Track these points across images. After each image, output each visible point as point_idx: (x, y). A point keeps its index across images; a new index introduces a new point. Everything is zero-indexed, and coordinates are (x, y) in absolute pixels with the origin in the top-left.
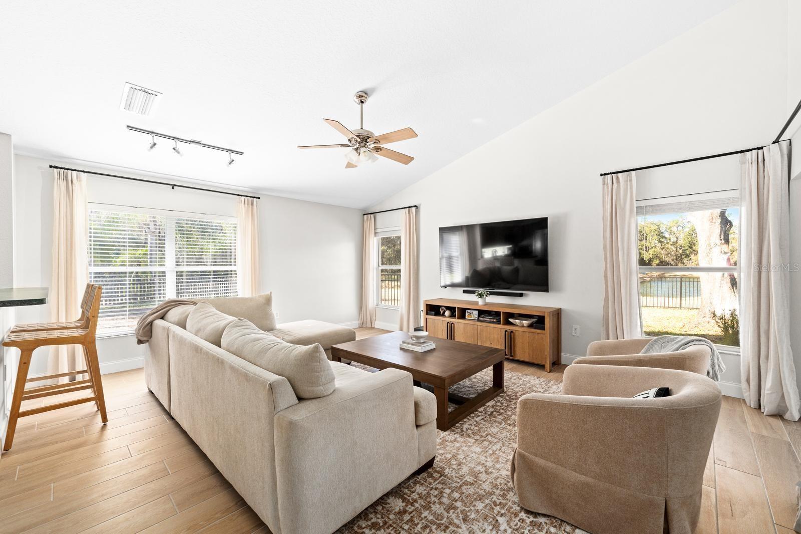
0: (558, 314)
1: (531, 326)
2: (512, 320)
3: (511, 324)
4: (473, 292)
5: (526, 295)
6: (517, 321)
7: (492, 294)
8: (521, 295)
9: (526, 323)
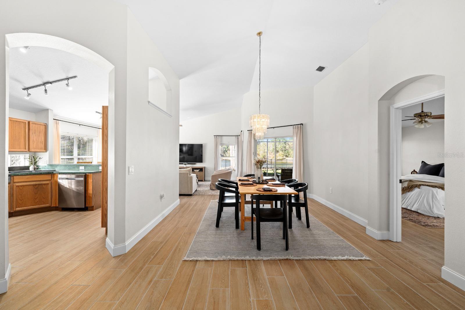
0: (205, 168)
1: (199, 171)
2: (194, 170)
3: (194, 171)
4: (183, 164)
5: (197, 164)
6: (196, 170)
7: (188, 164)
8: (195, 164)
9: (198, 170)
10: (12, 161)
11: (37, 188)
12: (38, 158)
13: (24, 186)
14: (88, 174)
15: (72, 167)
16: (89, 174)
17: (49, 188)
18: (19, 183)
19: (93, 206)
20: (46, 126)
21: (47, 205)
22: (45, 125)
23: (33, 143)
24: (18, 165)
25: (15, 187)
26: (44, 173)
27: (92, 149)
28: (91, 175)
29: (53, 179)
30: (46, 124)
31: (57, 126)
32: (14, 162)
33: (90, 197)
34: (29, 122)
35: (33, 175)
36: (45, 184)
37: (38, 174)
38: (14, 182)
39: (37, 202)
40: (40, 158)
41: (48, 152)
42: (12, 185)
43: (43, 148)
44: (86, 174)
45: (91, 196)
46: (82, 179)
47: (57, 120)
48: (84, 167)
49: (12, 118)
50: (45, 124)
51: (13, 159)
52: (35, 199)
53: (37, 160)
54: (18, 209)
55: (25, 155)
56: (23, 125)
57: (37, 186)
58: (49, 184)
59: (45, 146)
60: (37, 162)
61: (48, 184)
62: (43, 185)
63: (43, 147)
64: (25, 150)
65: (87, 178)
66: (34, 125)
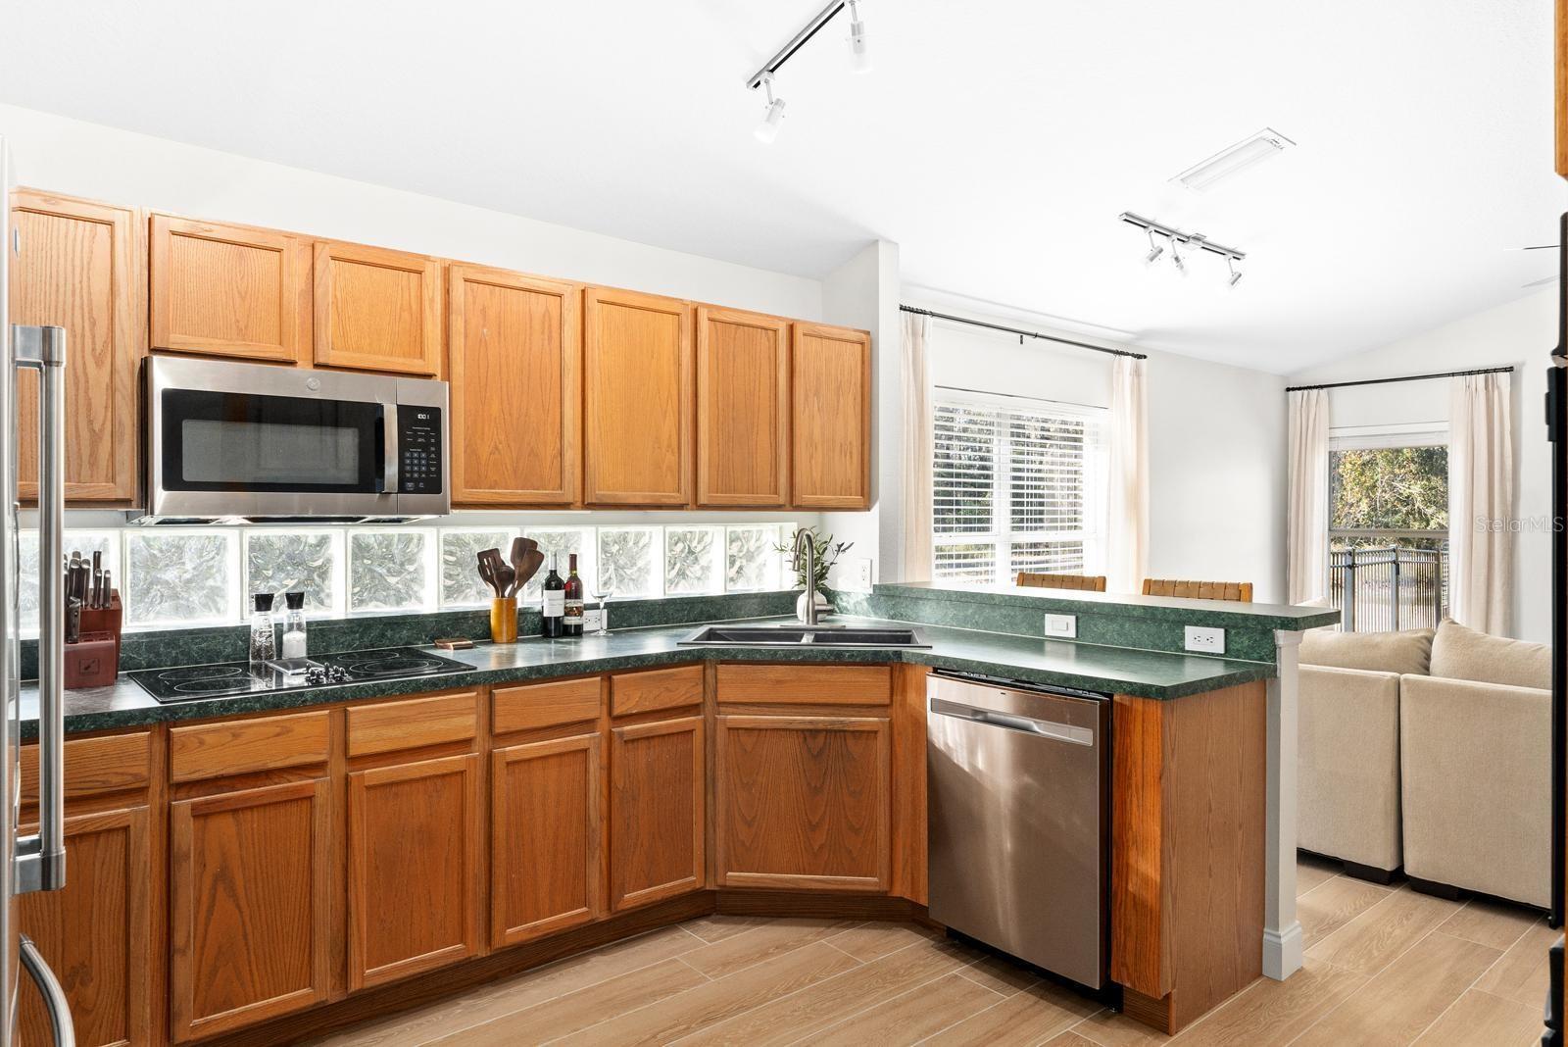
10: (732, 563)
11: (821, 751)
12: (833, 546)
13: (760, 730)
14: (1126, 700)
15: (997, 614)
16: (1138, 704)
17: (880, 765)
18: (741, 709)
19: (1168, 997)
20: (866, 346)
21: (870, 882)
22: (862, 344)
23: (811, 457)
24: (754, 588)
25: (721, 736)
26: (852, 654)
27: (1075, 488)
28: (1154, 708)
29: (897, 698)
30: (868, 333)
31: (915, 345)
32: (741, 568)
33: (1139, 904)
34: (791, 328)
35: (803, 663)
36: (858, 734)
37: (824, 663)
38: (719, 704)
39: (821, 847)
40: (840, 546)
41: (876, 509)
42: (710, 719)
43: (853, 484)
44: (1110, 696)
45: (1150, 897)
46: (1084, 737)
47: (917, 312)
48: (1073, 618)
49: (719, 308)
50: (864, 336)
51: (734, 549)
52: (814, 828)
53: (828, 558)
54: (736, 877)
55: (781, 528)
56: (763, 341)
57: (821, 739)
58: (880, 735)
59: (863, 472)
60: (828, 568)
61: (876, 732)
62: (850, 742)
63: (855, 484)
64: (772, 499)
65: (1117, 736)
66: (815, 342)
